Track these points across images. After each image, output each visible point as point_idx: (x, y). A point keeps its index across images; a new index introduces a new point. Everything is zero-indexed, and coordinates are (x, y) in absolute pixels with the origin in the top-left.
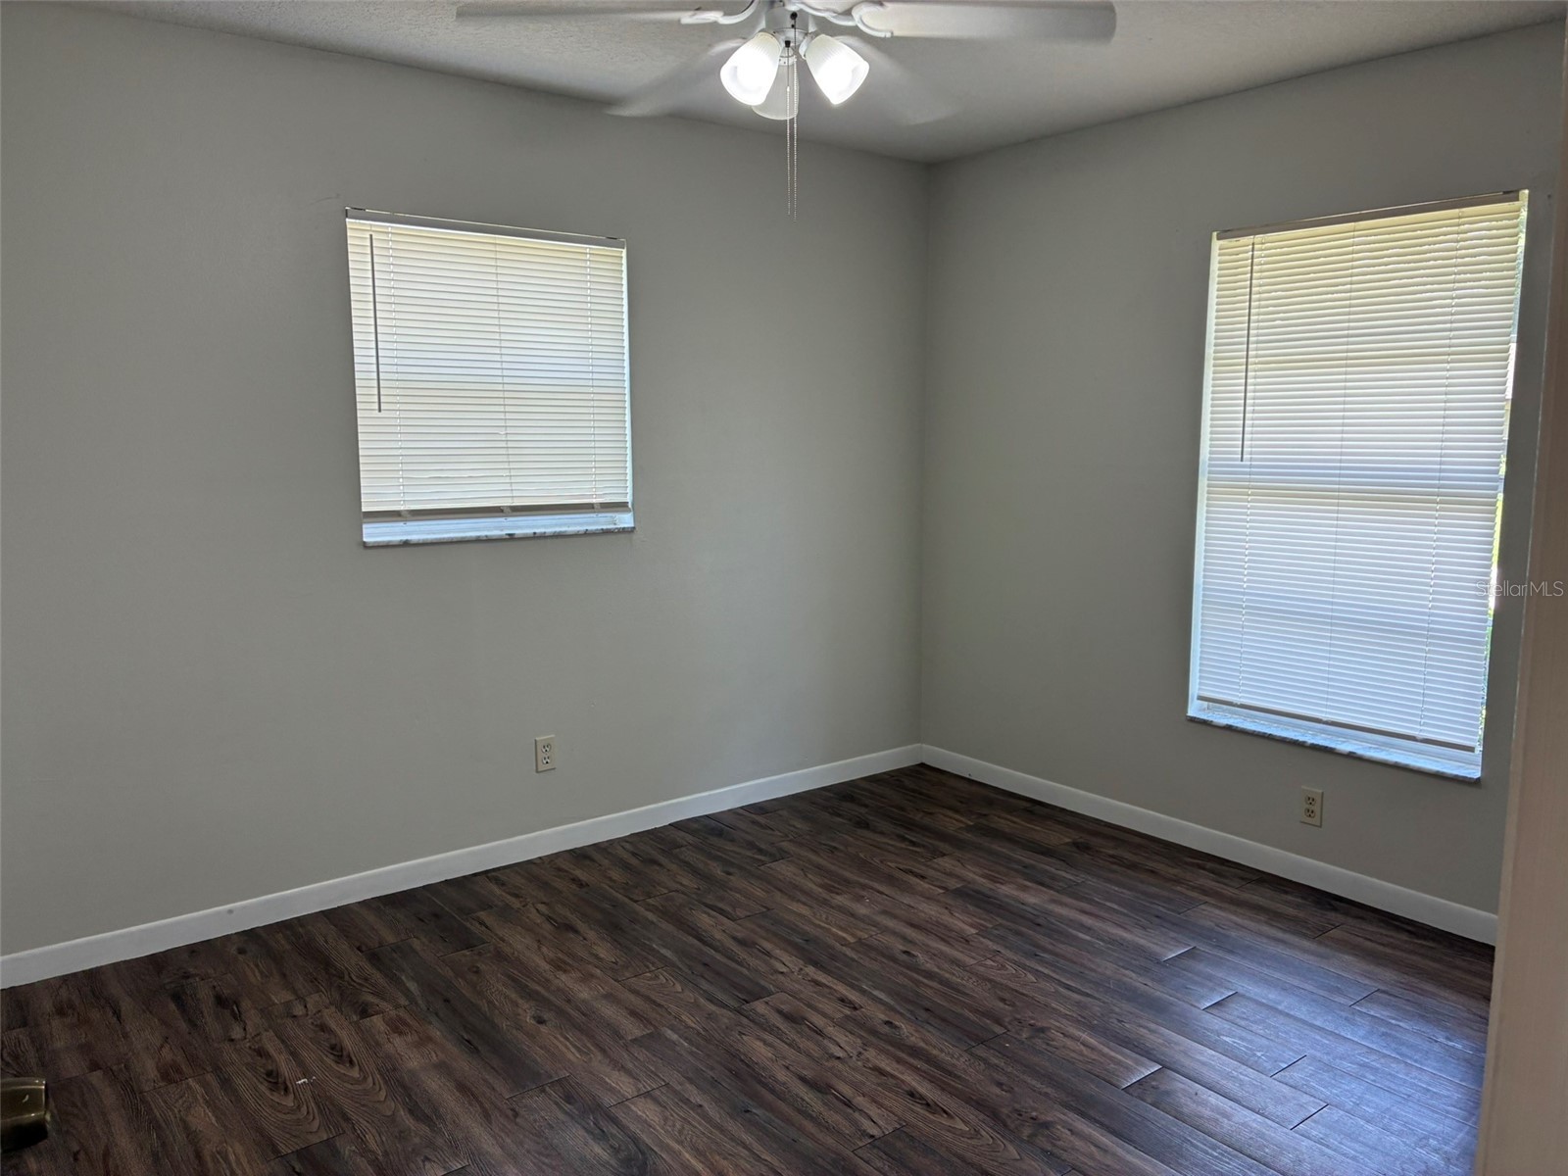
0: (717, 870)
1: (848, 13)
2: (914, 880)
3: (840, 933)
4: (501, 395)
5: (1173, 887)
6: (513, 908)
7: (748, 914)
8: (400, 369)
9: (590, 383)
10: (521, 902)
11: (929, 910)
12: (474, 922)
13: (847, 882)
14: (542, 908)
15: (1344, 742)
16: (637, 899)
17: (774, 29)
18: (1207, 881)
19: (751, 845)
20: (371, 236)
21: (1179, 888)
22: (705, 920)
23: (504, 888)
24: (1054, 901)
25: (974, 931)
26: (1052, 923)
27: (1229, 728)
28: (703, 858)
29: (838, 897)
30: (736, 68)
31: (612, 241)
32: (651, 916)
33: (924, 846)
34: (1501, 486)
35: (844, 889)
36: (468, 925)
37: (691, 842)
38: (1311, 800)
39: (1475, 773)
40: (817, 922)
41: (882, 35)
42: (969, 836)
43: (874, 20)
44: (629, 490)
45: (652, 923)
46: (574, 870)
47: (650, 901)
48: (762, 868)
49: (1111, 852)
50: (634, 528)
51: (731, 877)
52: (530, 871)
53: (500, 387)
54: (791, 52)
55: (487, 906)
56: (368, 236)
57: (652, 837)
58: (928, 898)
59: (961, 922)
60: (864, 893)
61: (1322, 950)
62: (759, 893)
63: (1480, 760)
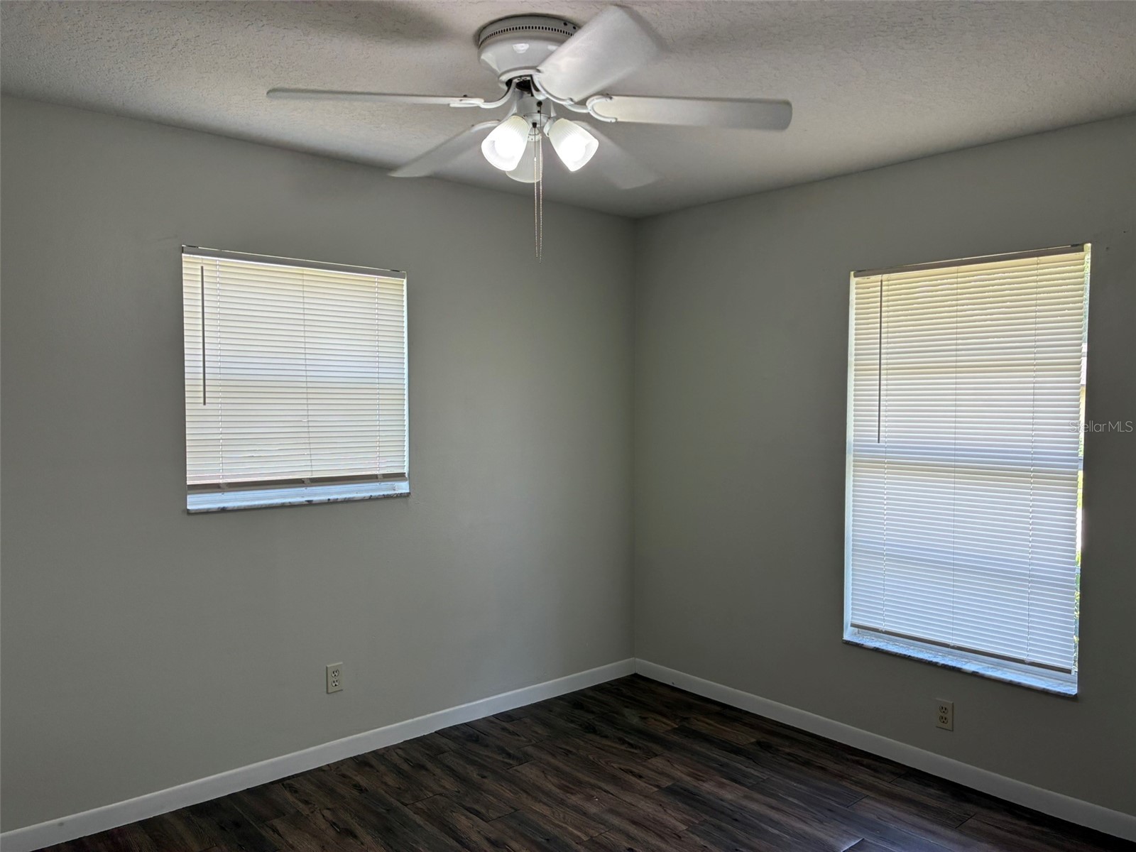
0: (473, 774)
1: (583, 103)
2: (633, 779)
3: (575, 832)
4: (305, 390)
5: (840, 782)
6: (302, 815)
7: (499, 815)
8: (223, 371)
9: (377, 381)
10: (310, 809)
11: (647, 808)
12: (267, 829)
13: (579, 783)
14: (327, 813)
15: (967, 662)
16: (407, 802)
17: (523, 113)
18: (865, 776)
19: (502, 751)
20: (202, 267)
21: (844, 783)
22: (463, 822)
23: (297, 795)
24: (746, 797)
25: (684, 827)
26: (746, 818)
27: (876, 650)
28: (462, 763)
29: (573, 797)
30: (494, 142)
31: (395, 273)
32: (418, 819)
33: (640, 748)
34: (1081, 465)
35: (577, 789)
36: (264, 833)
37: (452, 748)
38: (943, 709)
39: (1073, 690)
40: (557, 822)
41: (609, 120)
42: (675, 738)
43: (603, 109)
44: (406, 464)
45: (420, 826)
46: (356, 776)
47: (419, 805)
48: (510, 771)
49: (787, 750)
50: (409, 493)
51: (485, 780)
52: (317, 777)
53: (304, 385)
54: (537, 132)
55: (280, 813)
56: (200, 268)
57: (421, 743)
58: (646, 797)
59: (673, 818)
60: (593, 793)
61: (963, 838)
62: (509, 795)
63: (1076, 678)
